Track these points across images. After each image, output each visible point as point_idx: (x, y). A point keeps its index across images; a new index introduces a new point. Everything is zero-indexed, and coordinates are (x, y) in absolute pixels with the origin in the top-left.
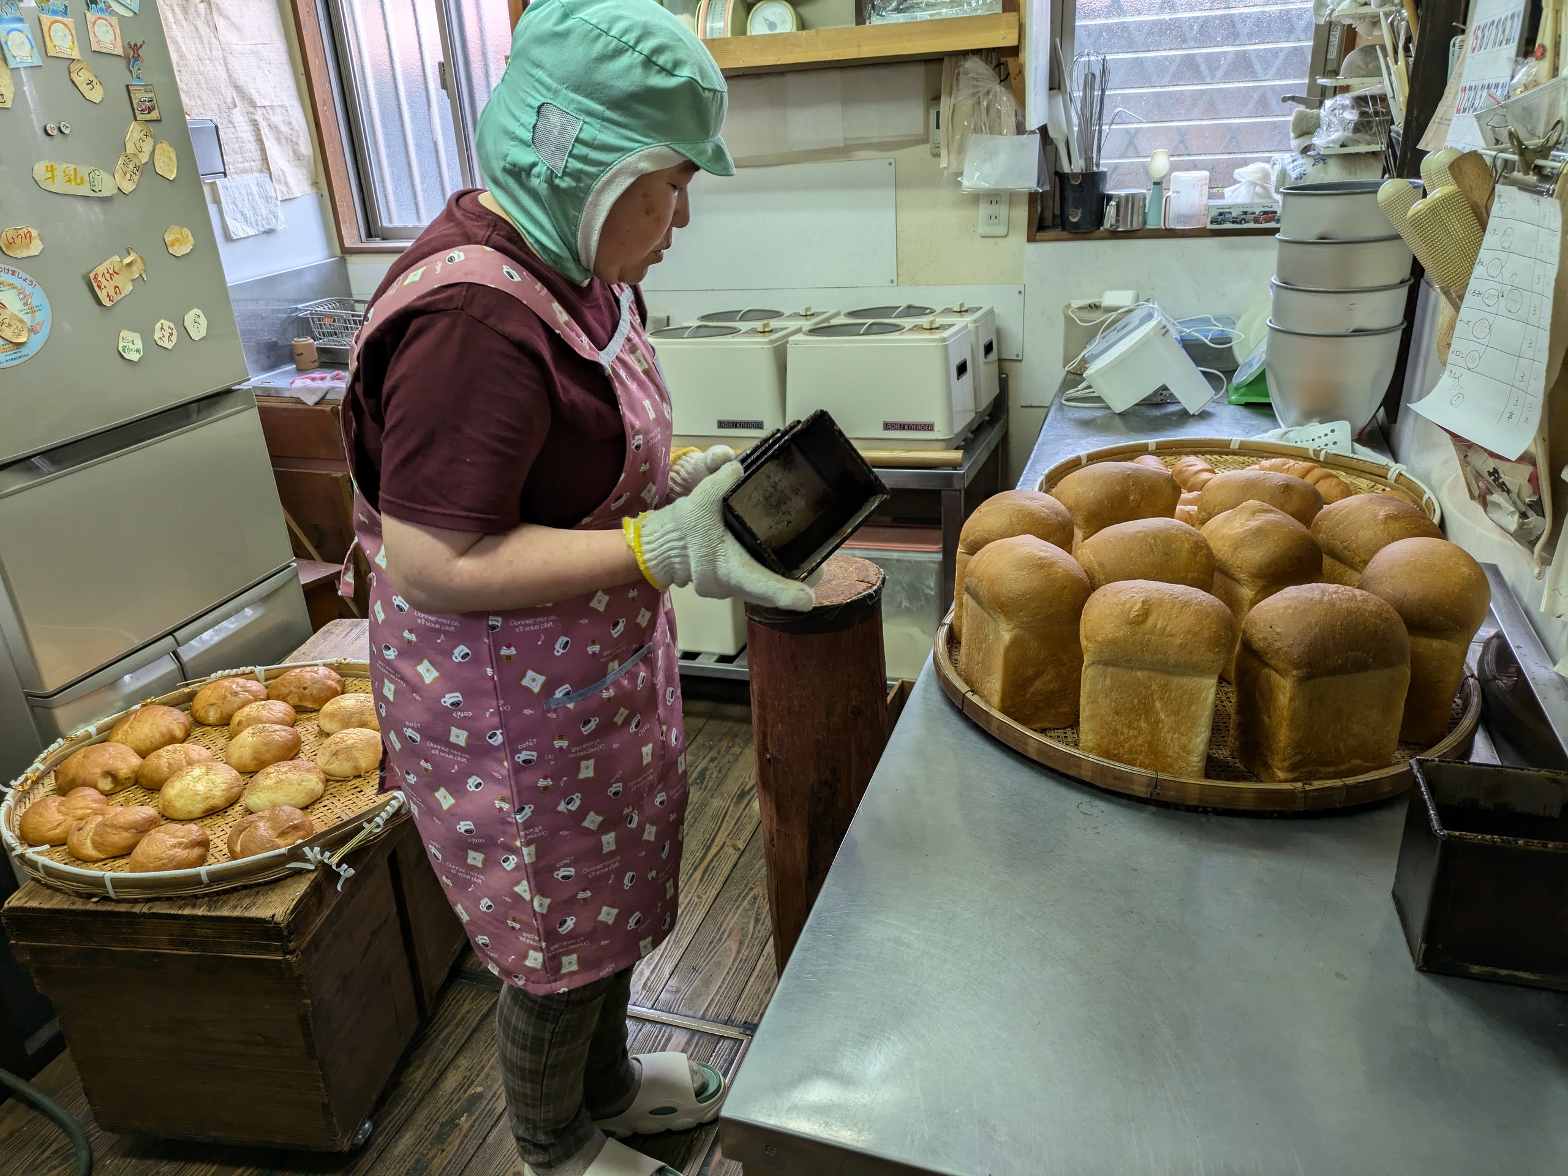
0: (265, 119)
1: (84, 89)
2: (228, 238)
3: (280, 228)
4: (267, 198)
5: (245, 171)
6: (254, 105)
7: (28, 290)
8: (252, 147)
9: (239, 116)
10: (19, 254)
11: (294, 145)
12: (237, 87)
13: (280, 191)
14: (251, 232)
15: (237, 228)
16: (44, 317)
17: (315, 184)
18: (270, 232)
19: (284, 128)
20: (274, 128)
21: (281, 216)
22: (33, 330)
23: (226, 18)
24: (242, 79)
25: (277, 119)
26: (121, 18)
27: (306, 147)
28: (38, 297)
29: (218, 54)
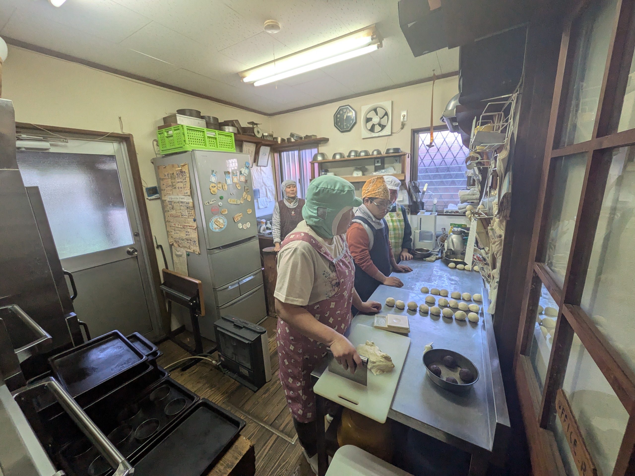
0: (268, 188)
1: (238, 187)
2: (259, 208)
3: (268, 206)
4: (266, 201)
5: (263, 197)
6: (266, 186)
7: (224, 219)
8: (265, 193)
9: (263, 188)
10: (223, 214)
11: (272, 192)
12: (264, 183)
13: (268, 200)
14: (263, 207)
15: (261, 207)
16: (226, 224)
17: (275, 199)
18: (266, 207)
19: (271, 190)
20: (269, 190)
21: (268, 205)
22: (224, 226)
23: (263, 172)
24: (265, 181)
25: (270, 188)
26: (245, 176)
27: (274, 192)
28: (225, 220)
29: (261, 178)
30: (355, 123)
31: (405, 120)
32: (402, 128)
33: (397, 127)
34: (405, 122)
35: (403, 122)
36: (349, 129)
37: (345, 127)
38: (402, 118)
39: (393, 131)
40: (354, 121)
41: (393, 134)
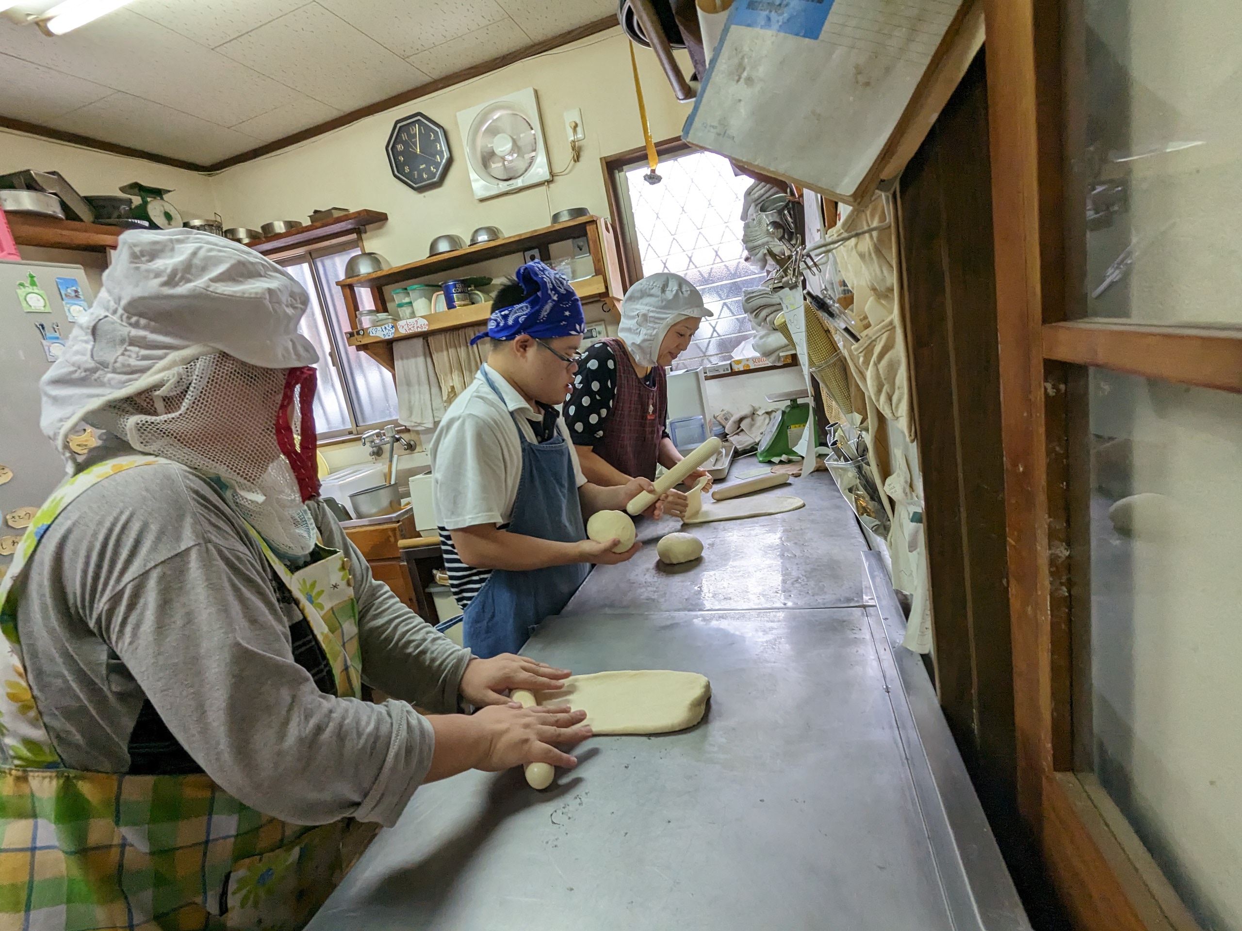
30: (450, 161)
31: (580, 136)
32: (577, 158)
33: (563, 157)
34: (581, 143)
35: (574, 141)
36: (435, 179)
37: (425, 176)
38: (570, 131)
39: (556, 170)
40: (446, 155)
41: (555, 178)
